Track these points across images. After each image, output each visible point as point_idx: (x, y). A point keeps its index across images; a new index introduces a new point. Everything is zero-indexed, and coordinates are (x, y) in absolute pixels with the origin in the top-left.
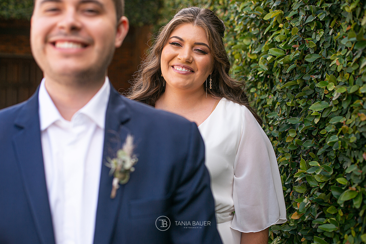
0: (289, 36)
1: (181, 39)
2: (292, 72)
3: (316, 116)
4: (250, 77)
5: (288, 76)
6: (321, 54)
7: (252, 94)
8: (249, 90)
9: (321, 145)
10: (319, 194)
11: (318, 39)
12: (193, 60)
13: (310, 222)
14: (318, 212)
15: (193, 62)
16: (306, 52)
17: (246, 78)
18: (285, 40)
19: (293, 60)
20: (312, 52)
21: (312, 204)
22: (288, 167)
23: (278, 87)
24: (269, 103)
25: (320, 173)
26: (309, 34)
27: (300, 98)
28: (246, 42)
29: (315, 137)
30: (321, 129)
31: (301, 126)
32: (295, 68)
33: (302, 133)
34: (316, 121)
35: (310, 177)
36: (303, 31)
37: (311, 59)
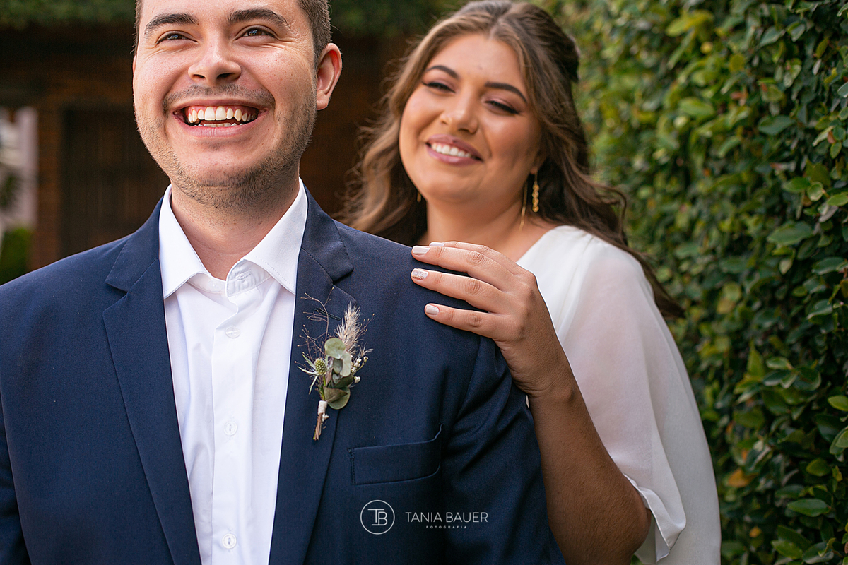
0: (724, 72)
1: (452, 74)
2: (730, 154)
3: (785, 256)
4: (638, 162)
5: (722, 163)
6: (794, 116)
7: (644, 201)
8: (635, 191)
9: (795, 321)
10: (790, 431)
11: (788, 82)
12: (479, 126)
13: (770, 491)
14: (788, 470)
15: (479, 132)
16: (762, 109)
17: (629, 164)
18: (716, 81)
19: (735, 127)
20: (774, 110)
21: (775, 453)
22: (722, 368)
23: (701, 187)
24: (682, 221)
25: (792, 385)
26: (770, 70)
27: (751, 213)
28: (629, 82)
29: (781, 302)
30: (796, 286)
31: (750, 277)
32: (739, 146)
33: (754, 293)
34: (785, 266)
35: (770, 394)
36: (756, 62)
37: (773, 126)
